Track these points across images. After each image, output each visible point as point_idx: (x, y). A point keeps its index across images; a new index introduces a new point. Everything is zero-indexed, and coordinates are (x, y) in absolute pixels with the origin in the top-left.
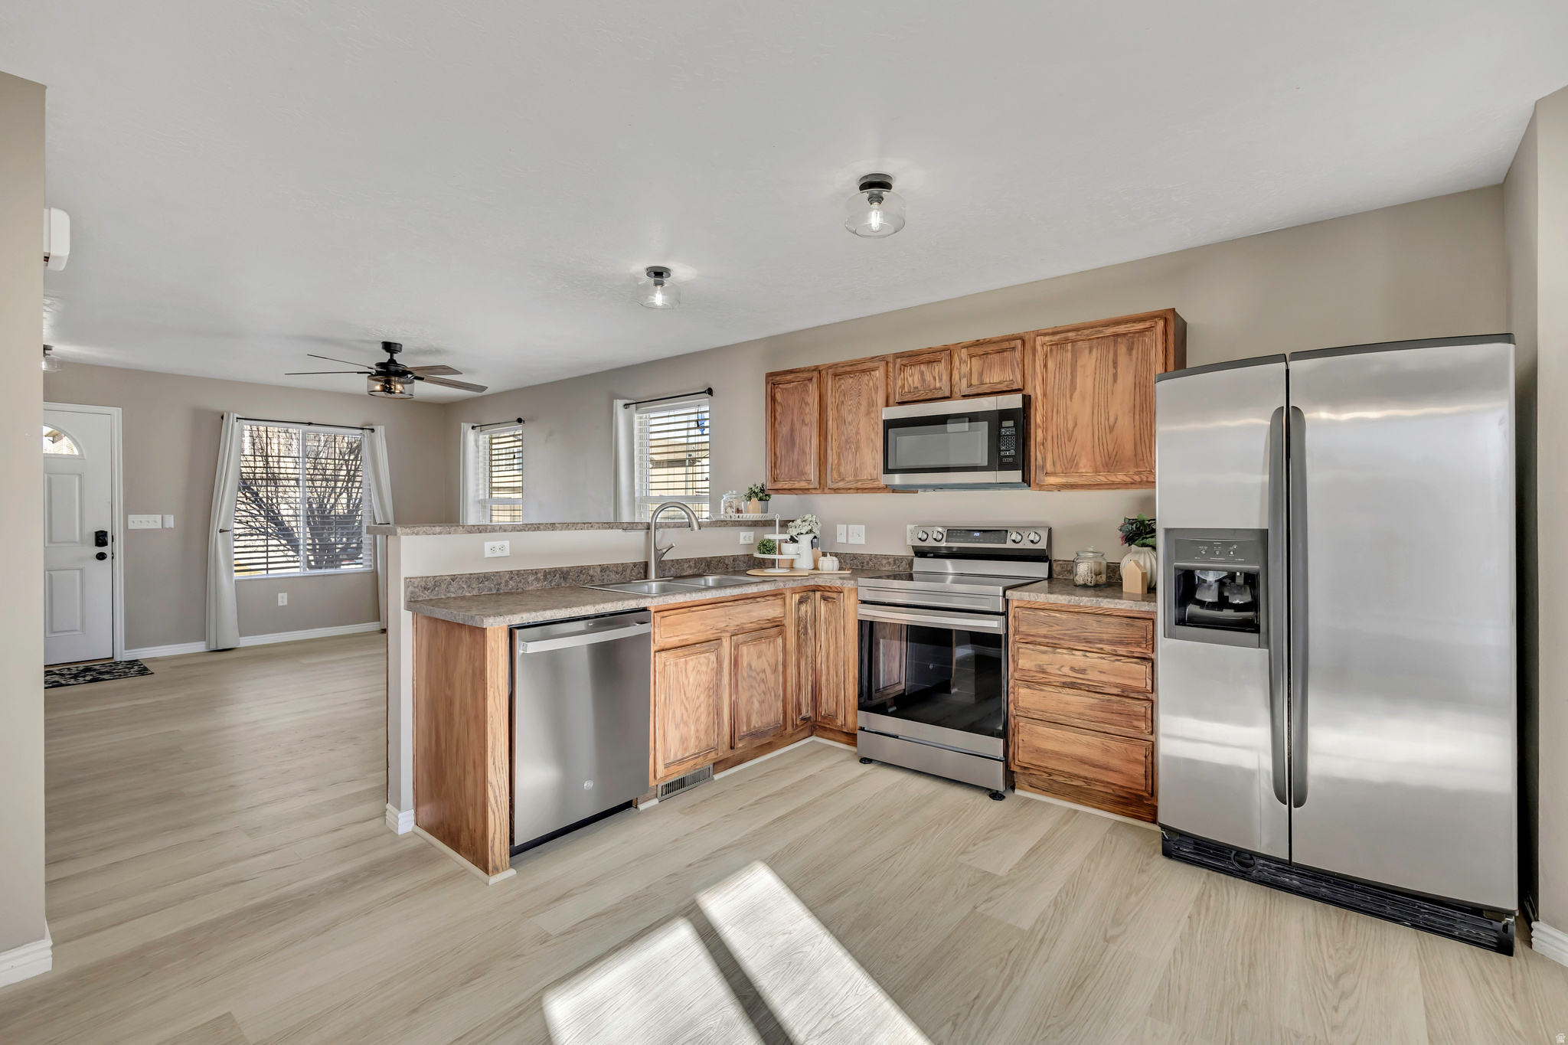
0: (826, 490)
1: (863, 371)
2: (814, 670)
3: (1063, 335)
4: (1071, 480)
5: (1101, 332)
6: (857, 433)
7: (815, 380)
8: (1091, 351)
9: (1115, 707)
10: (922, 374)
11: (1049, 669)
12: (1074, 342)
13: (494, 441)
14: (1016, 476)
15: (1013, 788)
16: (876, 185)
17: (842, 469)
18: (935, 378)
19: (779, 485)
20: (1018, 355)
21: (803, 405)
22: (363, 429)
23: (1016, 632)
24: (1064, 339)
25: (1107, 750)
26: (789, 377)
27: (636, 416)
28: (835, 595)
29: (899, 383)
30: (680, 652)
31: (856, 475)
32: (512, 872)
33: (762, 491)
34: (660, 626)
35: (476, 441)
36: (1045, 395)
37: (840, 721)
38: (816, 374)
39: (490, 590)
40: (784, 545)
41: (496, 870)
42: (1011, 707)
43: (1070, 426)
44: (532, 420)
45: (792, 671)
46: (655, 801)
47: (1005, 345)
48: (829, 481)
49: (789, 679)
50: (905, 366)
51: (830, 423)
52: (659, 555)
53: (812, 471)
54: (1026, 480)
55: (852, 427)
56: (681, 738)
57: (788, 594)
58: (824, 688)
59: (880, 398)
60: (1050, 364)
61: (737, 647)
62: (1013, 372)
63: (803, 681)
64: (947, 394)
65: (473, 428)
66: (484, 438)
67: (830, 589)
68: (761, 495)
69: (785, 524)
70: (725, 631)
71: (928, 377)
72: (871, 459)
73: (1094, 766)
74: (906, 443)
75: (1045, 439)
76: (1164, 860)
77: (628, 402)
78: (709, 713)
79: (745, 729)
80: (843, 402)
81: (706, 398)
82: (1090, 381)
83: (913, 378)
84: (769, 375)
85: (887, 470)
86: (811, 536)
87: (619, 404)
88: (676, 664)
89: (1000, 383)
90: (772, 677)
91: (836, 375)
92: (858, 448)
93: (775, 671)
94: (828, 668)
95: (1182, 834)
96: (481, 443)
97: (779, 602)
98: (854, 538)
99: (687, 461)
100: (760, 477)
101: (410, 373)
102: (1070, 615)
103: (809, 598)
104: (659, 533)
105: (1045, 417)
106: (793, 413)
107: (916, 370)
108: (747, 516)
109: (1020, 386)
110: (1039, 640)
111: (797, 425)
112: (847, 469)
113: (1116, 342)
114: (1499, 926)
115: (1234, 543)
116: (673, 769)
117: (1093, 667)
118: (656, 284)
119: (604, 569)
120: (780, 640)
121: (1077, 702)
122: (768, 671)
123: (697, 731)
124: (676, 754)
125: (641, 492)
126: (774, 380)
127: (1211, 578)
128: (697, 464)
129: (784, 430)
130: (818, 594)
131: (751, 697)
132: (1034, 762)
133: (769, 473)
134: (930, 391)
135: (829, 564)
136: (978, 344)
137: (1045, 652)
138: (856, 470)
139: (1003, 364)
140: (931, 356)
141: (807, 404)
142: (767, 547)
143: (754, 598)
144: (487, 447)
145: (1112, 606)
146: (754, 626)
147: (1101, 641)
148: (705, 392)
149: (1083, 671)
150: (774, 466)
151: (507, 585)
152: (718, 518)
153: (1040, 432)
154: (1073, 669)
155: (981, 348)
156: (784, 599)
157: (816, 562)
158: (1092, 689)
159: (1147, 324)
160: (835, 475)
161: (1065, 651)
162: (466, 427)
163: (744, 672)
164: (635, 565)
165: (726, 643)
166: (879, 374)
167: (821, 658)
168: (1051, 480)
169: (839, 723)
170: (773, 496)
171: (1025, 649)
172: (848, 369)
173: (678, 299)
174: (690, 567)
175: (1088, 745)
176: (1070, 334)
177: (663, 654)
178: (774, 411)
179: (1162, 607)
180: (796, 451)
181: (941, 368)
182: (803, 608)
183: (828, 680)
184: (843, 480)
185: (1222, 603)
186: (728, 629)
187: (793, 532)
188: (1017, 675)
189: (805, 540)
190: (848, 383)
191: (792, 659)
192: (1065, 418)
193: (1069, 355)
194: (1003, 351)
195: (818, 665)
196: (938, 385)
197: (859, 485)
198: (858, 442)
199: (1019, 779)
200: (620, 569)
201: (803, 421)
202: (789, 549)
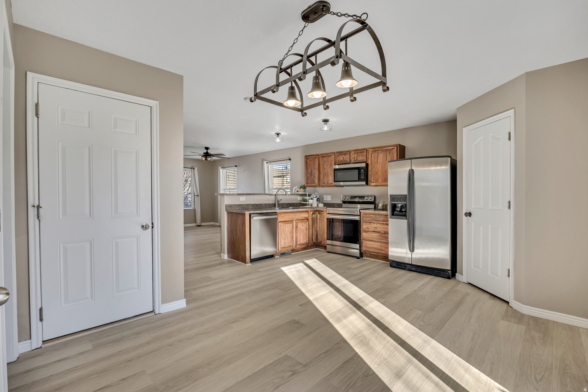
0: (320, 186)
1: (329, 156)
2: (316, 231)
3: (375, 149)
4: (377, 184)
5: (383, 149)
6: (328, 172)
7: (317, 158)
8: (381, 153)
9: (383, 236)
10: (343, 157)
11: (369, 228)
12: (378, 151)
13: (227, 172)
14: (364, 183)
15: (362, 257)
16: (326, 121)
17: (324, 181)
18: (346, 158)
19: (308, 185)
20: (365, 153)
21: (314, 164)
22: (191, 168)
23: (362, 220)
24: (376, 150)
25: (381, 246)
26: (311, 157)
27: (270, 166)
28: (321, 212)
29: (338, 159)
30: (284, 223)
31: (327, 182)
32: (251, 264)
33: (304, 186)
34: (279, 216)
35: (223, 172)
36: (371, 163)
37: (323, 243)
38: (317, 156)
39: (242, 208)
40: (309, 200)
41: (248, 263)
42: (361, 237)
43: (377, 171)
44: (239, 166)
45: (311, 230)
46: (279, 257)
47: (362, 151)
48: (321, 184)
49: (310, 232)
50: (339, 155)
51: (321, 169)
52: (278, 202)
53: (317, 181)
54: (367, 184)
55: (326, 170)
56: (284, 242)
57: (310, 212)
58: (319, 235)
59: (333, 163)
60: (372, 156)
61: (297, 223)
62: (364, 157)
63: (314, 234)
64: (349, 162)
65: (222, 168)
66: (225, 171)
67: (320, 211)
68: (304, 187)
69: (310, 195)
70: (294, 219)
71: (345, 158)
72: (331, 179)
73: (379, 250)
74: (339, 174)
75: (371, 174)
76: (390, 268)
77: (267, 162)
78: (291, 238)
79: (299, 243)
80: (324, 164)
81: (289, 161)
82: (381, 160)
83: (341, 158)
84: (306, 156)
85: (335, 181)
86: (317, 198)
87: (265, 162)
88: (283, 225)
89: (361, 160)
90: (306, 231)
91: (322, 157)
92: (328, 176)
93: (306, 230)
94: (320, 230)
95: (394, 261)
96: (224, 172)
97: (307, 213)
98: (328, 199)
99: (282, 176)
100: (303, 183)
101: (212, 155)
102: (374, 215)
103: (315, 213)
104: (278, 196)
105: (371, 168)
106: (312, 166)
107: (342, 156)
108: (299, 193)
109: (366, 161)
110: (367, 221)
111: (313, 169)
112: (325, 181)
113: (387, 151)
114: (447, 273)
115: (402, 198)
116: (282, 249)
117: (378, 227)
118: (277, 137)
119: (265, 204)
120: (308, 223)
121: (375, 235)
122: (305, 230)
123: (288, 241)
124: (283, 246)
125: (271, 187)
126: (307, 157)
127: (399, 205)
128: (285, 177)
129: (309, 170)
130: (317, 212)
131: (301, 235)
132: (366, 250)
133: (305, 182)
134: (345, 161)
135: (321, 205)
136: (356, 150)
137: (368, 224)
138: (327, 181)
139: (362, 155)
140: (345, 153)
141: (315, 164)
142: (305, 200)
143: (301, 212)
144: (226, 174)
145: (382, 213)
146: (301, 219)
147: (380, 221)
148: (289, 160)
149: (376, 228)
150: (307, 180)
151: (245, 207)
152: (292, 193)
153: (370, 172)
154: (374, 228)
155: (357, 151)
156: (309, 213)
157: (318, 205)
158: (378, 232)
159: (393, 147)
160: (322, 182)
161: (372, 224)
162: (220, 168)
163: (299, 229)
164: (272, 204)
165: (294, 222)
166: (333, 157)
167: (318, 228)
168: (373, 184)
169: (323, 244)
170: (307, 188)
171: (364, 224)
172: (325, 155)
173: (282, 140)
174: (285, 205)
175: (378, 245)
176: (377, 149)
177: (280, 223)
178: (307, 165)
179: (389, 212)
180: (313, 176)
181: (348, 156)
182: (314, 215)
183: (320, 233)
184: (324, 184)
185: (401, 211)
186: (295, 218)
187: (312, 197)
188: (363, 230)
189: (315, 199)
190: (325, 159)
191: (311, 228)
192: (376, 169)
193: (377, 154)
194: (362, 152)
195: (318, 230)
196: (347, 160)
197: (328, 185)
198: (328, 174)
199: (364, 254)
200: (269, 205)
201: (314, 168)
202: (311, 201)
